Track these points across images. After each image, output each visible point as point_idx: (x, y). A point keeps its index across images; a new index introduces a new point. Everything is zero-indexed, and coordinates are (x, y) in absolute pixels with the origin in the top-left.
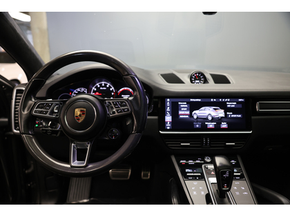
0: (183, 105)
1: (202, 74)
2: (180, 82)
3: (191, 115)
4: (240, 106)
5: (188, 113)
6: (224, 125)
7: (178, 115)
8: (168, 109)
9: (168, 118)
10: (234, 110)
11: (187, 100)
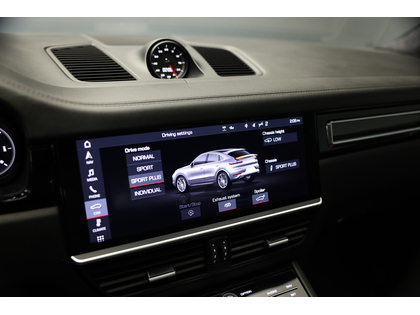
0: (141, 154)
1: (180, 48)
2: (120, 74)
3: (168, 184)
4: (294, 137)
5: (159, 177)
6: (260, 196)
7: (128, 190)
8: (92, 176)
9: (96, 208)
10: (280, 151)
11: (151, 137)
